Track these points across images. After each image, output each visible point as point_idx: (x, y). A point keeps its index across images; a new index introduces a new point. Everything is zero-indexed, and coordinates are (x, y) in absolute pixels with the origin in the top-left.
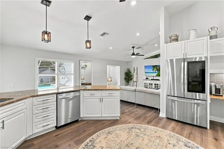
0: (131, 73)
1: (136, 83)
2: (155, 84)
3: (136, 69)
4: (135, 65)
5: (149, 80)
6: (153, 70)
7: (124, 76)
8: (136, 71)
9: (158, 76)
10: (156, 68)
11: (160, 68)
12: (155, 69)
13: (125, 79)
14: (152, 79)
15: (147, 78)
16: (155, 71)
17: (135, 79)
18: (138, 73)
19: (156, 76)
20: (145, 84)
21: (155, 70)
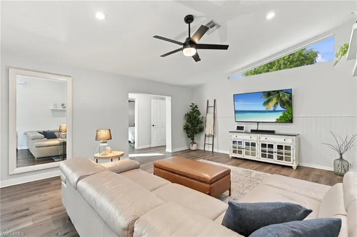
0: (199, 114)
1: (211, 139)
2: (264, 145)
3: (211, 104)
4: (208, 95)
5: (246, 132)
6: (266, 103)
7: (182, 122)
8: (211, 110)
9: (286, 122)
10: (279, 97)
11: (291, 98)
12: (274, 101)
13: (186, 129)
14: (253, 131)
15: (239, 128)
16: (275, 106)
17: (208, 130)
18: (218, 115)
19: (279, 121)
20: (234, 142)
21: (272, 104)
